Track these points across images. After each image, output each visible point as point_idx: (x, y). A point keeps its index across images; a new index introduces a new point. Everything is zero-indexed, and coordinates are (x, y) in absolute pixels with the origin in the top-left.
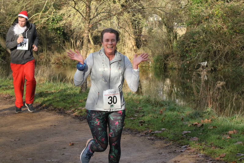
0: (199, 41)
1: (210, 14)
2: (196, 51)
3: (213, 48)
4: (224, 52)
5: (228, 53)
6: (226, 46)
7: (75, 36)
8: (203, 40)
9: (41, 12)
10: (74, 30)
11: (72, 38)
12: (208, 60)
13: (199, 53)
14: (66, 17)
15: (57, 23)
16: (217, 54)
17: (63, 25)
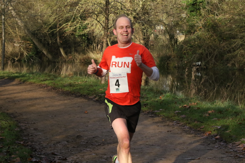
0: (195, 45)
1: (203, 24)
2: (192, 53)
3: (205, 51)
4: (214, 54)
5: (217, 55)
6: (216, 50)
7: (96, 41)
8: (198, 45)
9: (70, 22)
10: (96, 36)
11: (95, 42)
12: (202, 61)
13: (194, 55)
14: (89, 26)
15: (82, 31)
16: (208, 56)
17: (87, 33)
